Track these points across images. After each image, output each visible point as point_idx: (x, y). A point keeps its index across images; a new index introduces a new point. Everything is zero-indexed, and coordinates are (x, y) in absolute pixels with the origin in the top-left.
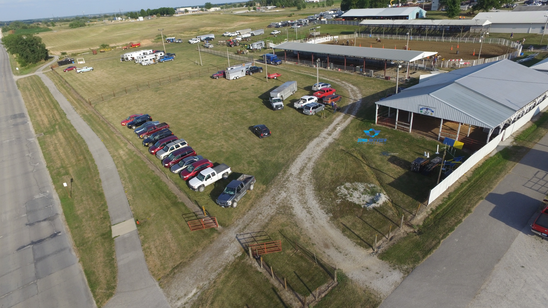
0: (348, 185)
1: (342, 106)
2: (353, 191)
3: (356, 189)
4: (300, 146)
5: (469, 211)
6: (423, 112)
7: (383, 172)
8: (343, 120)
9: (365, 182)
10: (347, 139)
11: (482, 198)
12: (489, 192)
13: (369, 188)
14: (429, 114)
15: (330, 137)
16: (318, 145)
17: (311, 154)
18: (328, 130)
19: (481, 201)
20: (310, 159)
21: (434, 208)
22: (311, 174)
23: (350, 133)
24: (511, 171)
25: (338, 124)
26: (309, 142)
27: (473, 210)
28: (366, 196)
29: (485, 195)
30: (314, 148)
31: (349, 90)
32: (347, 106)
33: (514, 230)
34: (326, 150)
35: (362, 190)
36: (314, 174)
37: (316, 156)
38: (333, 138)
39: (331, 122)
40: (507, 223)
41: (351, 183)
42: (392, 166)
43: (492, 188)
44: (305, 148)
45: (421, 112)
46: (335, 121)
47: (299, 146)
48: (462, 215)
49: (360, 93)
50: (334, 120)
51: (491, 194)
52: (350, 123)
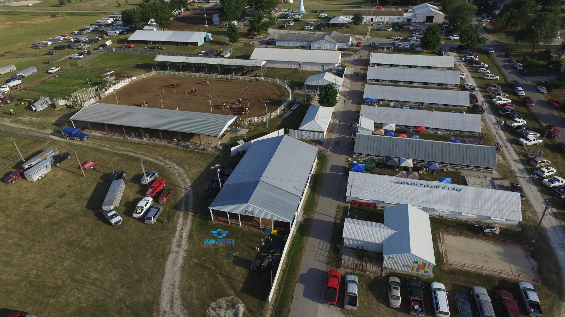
0: (213, 304)
1: (178, 201)
2: (219, 310)
3: (220, 307)
4: (159, 271)
5: (292, 298)
6: (247, 214)
7: (233, 279)
8: (185, 222)
9: (225, 297)
10: (195, 247)
11: (296, 282)
12: (299, 274)
13: (229, 302)
14: (251, 215)
15: (181, 249)
16: (174, 264)
17: (173, 279)
18: (176, 239)
19: (297, 284)
20: (173, 285)
21: (273, 304)
22: (181, 304)
23: (196, 238)
24: (307, 247)
25: (182, 229)
26: (164, 262)
27: (294, 295)
28: (229, 311)
29: (298, 278)
30: (172, 269)
31: (177, 175)
32: (181, 200)
33: (316, 303)
34: (183, 267)
35: (225, 306)
36: (183, 303)
37: (177, 279)
38: (184, 249)
39: (175, 228)
40: (313, 300)
41: (215, 301)
42: (238, 269)
43: (300, 269)
44: (165, 273)
45: (245, 214)
46: (178, 226)
47: (157, 271)
48: (290, 303)
49: (187, 177)
50: (176, 224)
51: (301, 275)
52: (192, 225)
